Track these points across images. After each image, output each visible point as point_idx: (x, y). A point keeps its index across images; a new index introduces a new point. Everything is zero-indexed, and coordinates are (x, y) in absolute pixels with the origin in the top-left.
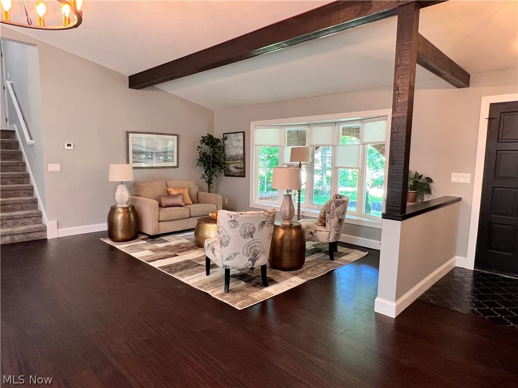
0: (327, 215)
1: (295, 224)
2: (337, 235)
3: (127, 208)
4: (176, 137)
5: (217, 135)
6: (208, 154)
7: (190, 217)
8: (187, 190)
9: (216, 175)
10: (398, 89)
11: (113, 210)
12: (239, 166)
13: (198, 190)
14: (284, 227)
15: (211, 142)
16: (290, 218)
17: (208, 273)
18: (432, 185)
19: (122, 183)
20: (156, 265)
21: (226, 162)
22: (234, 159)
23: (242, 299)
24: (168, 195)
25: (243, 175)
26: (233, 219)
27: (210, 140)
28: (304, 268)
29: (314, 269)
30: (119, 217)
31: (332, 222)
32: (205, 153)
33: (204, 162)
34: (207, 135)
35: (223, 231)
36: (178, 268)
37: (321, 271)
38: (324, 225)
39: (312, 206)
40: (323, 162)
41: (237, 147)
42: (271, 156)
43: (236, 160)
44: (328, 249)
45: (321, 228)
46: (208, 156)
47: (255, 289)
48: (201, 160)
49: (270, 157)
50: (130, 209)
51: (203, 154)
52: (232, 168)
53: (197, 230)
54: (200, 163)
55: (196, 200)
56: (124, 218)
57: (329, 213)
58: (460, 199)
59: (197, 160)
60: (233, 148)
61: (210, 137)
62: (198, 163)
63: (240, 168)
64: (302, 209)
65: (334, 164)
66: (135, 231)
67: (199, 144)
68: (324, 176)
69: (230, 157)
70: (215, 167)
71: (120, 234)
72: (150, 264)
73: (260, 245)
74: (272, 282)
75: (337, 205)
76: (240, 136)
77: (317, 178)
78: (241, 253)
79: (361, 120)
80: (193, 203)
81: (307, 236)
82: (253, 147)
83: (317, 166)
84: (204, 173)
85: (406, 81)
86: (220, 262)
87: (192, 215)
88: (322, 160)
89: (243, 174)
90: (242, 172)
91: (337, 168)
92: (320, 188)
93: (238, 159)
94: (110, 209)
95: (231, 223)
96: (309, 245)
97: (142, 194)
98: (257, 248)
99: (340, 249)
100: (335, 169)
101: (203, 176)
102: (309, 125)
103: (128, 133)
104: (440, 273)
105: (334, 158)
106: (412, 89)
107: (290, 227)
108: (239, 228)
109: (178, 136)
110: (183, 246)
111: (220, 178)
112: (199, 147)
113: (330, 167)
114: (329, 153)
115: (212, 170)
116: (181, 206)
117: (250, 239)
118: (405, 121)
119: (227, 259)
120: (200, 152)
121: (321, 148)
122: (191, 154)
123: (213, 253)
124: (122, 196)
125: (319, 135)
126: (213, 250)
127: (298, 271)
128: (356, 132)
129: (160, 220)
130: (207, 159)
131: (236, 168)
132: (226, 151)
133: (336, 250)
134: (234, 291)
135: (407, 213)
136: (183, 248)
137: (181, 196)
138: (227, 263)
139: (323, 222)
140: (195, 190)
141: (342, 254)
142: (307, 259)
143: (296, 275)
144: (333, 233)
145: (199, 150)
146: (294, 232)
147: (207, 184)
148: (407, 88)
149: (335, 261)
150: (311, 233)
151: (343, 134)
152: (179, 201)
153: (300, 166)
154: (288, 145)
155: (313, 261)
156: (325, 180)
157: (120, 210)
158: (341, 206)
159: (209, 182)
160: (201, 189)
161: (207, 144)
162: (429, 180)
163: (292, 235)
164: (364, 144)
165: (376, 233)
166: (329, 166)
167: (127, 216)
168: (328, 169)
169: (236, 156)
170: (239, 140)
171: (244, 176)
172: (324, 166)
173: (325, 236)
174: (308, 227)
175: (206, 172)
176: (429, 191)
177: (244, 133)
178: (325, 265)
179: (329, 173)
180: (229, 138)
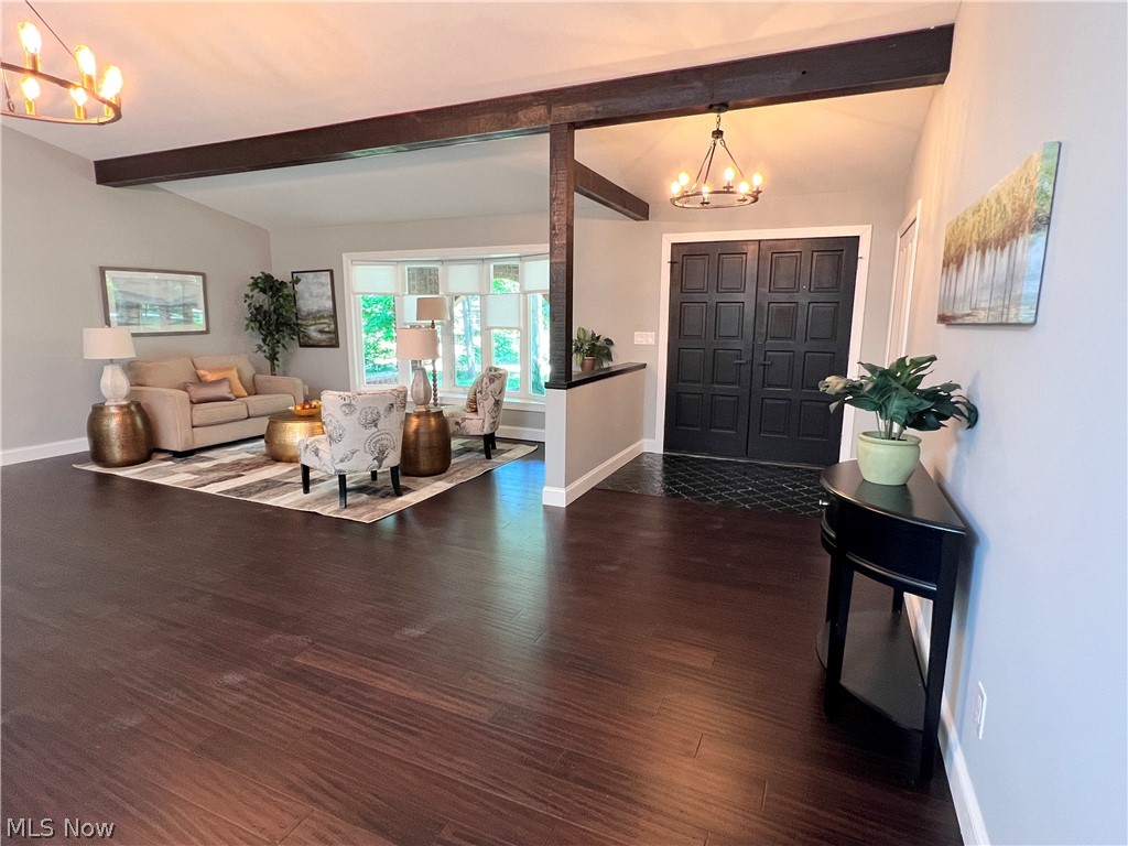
0: (479, 395)
1: (433, 410)
2: (494, 424)
3: (128, 406)
4: (201, 277)
5: (281, 274)
6: (266, 307)
7: (248, 417)
8: (235, 373)
9: (283, 345)
10: (554, 229)
11: (98, 413)
12: (327, 329)
13: (254, 372)
14: (419, 415)
15: (271, 288)
16: (426, 402)
17: (306, 490)
18: (612, 349)
19: (112, 361)
20: (212, 489)
21: (299, 322)
22: (317, 316)
23: (369, 512)
24: (200, 381)
25: (334, 344)
26: (347, 402)
27: (268, 285)
28: (450, 471)
29: (464, 470)
30: (113, 424)
31: (486, 406)
32: (261, 306)
33: (260, 322)
34: (261, 275)
35: (334, 420)
36: (253, 490)
37: (476, 472)
38: (476, 411)
39: (455, 389)
40: (465, 323)
41: (319, 296)
42: (369, 310)
43: (319, 318)
44: (482, 447)
45: (472, 416)
46: (265, 312)
47: (384, 500)
48: (253, 319)
49: (366, 313)
50: (133, 408)
51: (257, 309)
52: (313, 332)
53: (268, 436)
54: (252, 324)
55: (254, 390)
56: (123, 425)
57: (481, 392)
58: (644, 366)
59: (247, 319)
60: (312, 297)
61: (268, 278)
62: (247, 325)
63: (328, 332)
64: (439, 395)
65: (485, 322)
66: (146, 445)
67: (248, 290)
68: (470, 348)
69: (309, 314)
70: (282, 331)
71: (117, 453)
72: (197, 489)
73: (388, 437)
74: (408, 490)
75: (492, 380)
76: (326, 278)
77: (459, 350)
78: (362, 449)
79: (520, 257)
80: (249, 394)
81: (452, 428)
82: (349, 296)
83: (458, 329)
84: (261, 343)
85: (564, 219)
86: (330, 465)
87: (251, 412)
88: (465, 317)
89: (333, 342)
90: (332, 338)
91: (489, 329)
92: (465, 368)
93: (323, 317)
94: (90, 410)
95: (344, 409)
96: (455, 444)
97: (148, 381)
98: (385, 442)
99: (499, 446)
100: (486, 331)
101: (260, 347)
102: (442, 261)
103: (102, 271)
104: (622, 458)
105: (483, 313)
106: (570, 228)
107: (427, 413)
108: (356, 415)
109: (203, 275)
110: (246, 462)
111: (290, 350)
112: (247, 296)
113: (479, 329)
114: (476, 303)
115: (276, 336)
116: (228, 400)
117: (374, 429)
118: (564, 268)
119: (342, 461)
120: (250, 305)
121: (463, 297)
122: (233, 307)
123: (317, 455)
124: (115, 386)
125: (459, 278)
126: (316, 452)
127: (443, 475)
128: (513, 272)
129: (195, 424)
130: (265, 317)
131: (322, 332)
132: (300, 303)
133: (494, 447)
134: (354, 506)
135: (573, 380)
136: (247, 465)
137: (227, 383)
138: (341, 466)
139: (473, 407)
140: (248, 372)
141: (502, 451)
142: (453, 461)
143: (440, 480)
144: (488, 420)
145: (249, 301)
146: (433, 422)
147: (268, 363)
148: (564, 228)
149: (493, 460)
150: (457, 423)
151: (496, 276)
152: (223, 391)
153: (433, 325)
154: (410, 293)
155: (465, 462)
156: (472, 353)
157: (113, 410)
158: (496, 382)
159: (273, 358)
160: (259, 371)
161: (264, 291)
162: (609, 342)
163: (430, 426)
164: (525, 293)
165: (538, 419)
166: (477, 327)
167: (129, 421)
168: (476, 333)
169: (319, 311)
170: (323, 285)
171: (336, 345)
172: (468, 329)
173: (477, 425)
174: (453, 415)
175: (264, 341)
176: (609, 356)
177: (331, 272)
178: (479, 466)
179: (477, 341)
180: (303, 280)
